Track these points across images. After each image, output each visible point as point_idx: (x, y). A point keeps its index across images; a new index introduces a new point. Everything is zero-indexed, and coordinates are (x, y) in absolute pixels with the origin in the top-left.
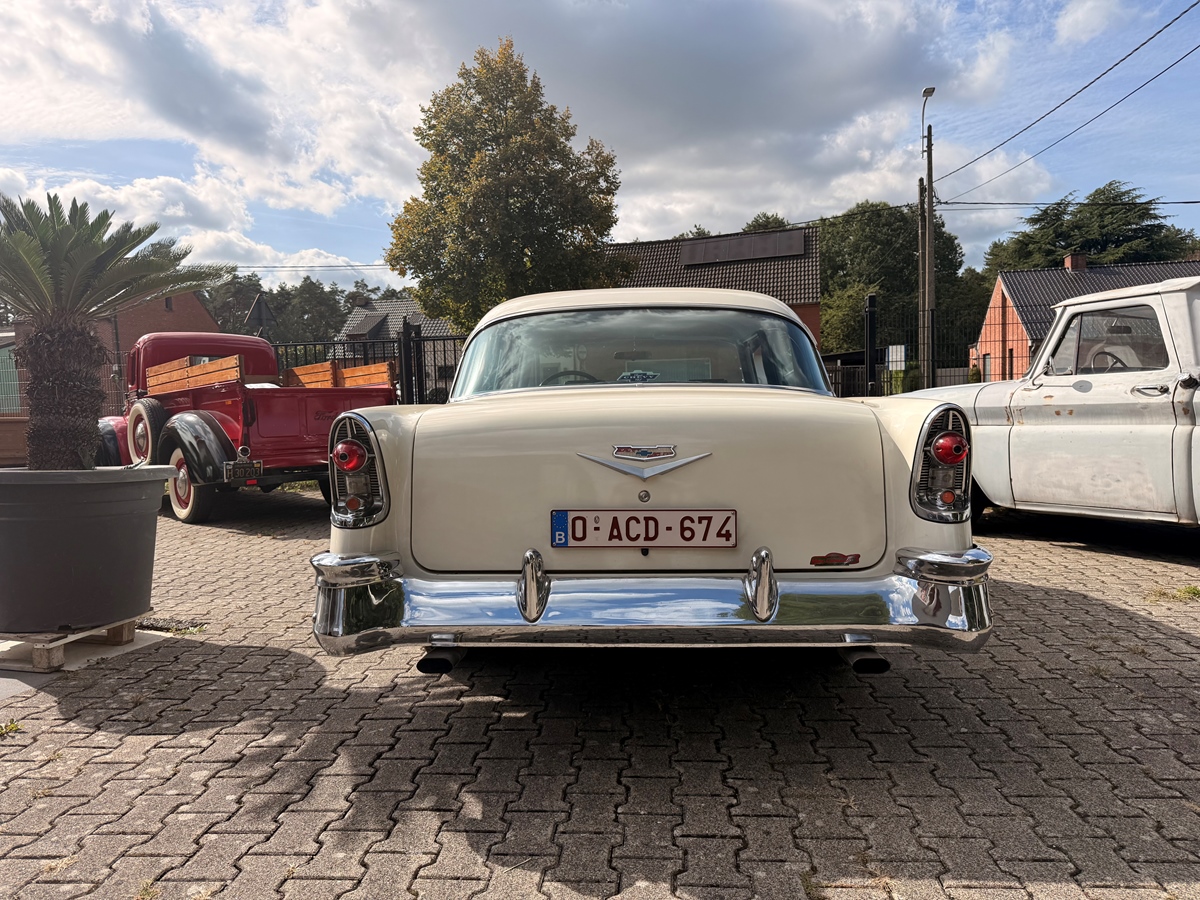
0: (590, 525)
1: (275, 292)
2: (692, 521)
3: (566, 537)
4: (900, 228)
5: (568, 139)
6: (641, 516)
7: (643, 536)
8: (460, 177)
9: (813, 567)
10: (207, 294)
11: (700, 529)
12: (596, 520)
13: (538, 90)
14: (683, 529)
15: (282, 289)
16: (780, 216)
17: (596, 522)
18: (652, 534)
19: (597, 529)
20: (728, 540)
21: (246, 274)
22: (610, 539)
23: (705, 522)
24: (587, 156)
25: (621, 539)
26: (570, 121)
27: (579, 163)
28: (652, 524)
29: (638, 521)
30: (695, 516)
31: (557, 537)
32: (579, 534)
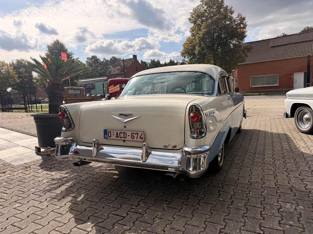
0: (112, 133)
1: (163, 64)
2: (134, 134)
3: (107, 136)
5: (232, 14)
6: (123, 132)
7: (123, 137)
8: (200, 30)
9: (164, 148)
10: (148, 66)
11: (136, 136)
12: (113, 132)
13: (223, 2)
14: (132, 136)
15: (165, 63)
17: (113, 133)
18: (125, 137)
19: (113, 135)
20: (142, 139)
21: (157, 60)
22: (116, 137)
23: (137, 134)
24: (237, 18)
25: (118, 138)
26: (232, 9)
27: (235, 21)
28: (125, 134)
29: (122, 133)
30: (135, 133)
31: (105, 136)
32: (110, 136)
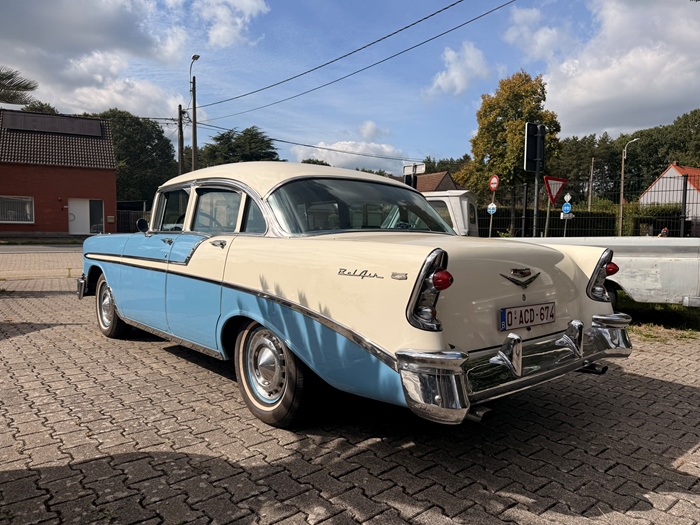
0: (513, 316)
3: (505, 324)
4: (138, 129)
6: (529, 309)
7: (530, 320)
11: (546, 314)
12: (515, 313)
14: (541, 314)
16: (52, 106)
18: (532, 318)
19: (515, 318)
22: (520, 323)
23: (547, 310)
25: (523, 323)
29: (528, 312)
30: (544, 307)
32: (510, 322)
